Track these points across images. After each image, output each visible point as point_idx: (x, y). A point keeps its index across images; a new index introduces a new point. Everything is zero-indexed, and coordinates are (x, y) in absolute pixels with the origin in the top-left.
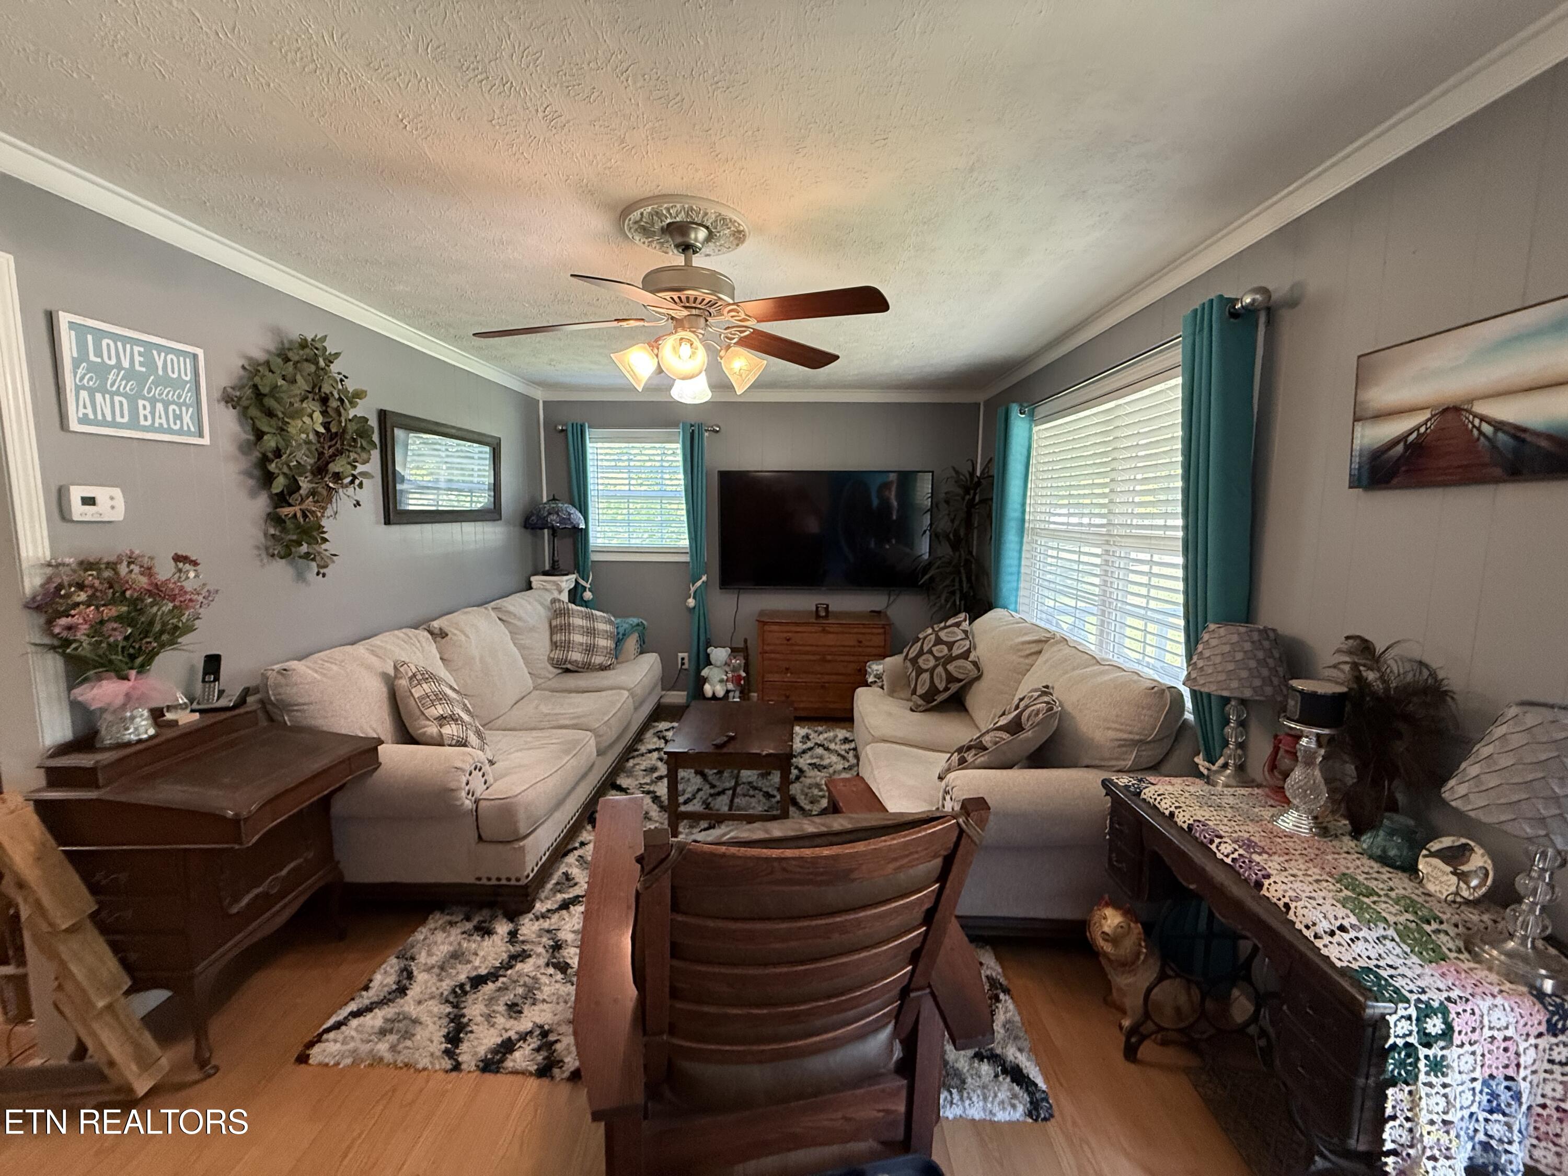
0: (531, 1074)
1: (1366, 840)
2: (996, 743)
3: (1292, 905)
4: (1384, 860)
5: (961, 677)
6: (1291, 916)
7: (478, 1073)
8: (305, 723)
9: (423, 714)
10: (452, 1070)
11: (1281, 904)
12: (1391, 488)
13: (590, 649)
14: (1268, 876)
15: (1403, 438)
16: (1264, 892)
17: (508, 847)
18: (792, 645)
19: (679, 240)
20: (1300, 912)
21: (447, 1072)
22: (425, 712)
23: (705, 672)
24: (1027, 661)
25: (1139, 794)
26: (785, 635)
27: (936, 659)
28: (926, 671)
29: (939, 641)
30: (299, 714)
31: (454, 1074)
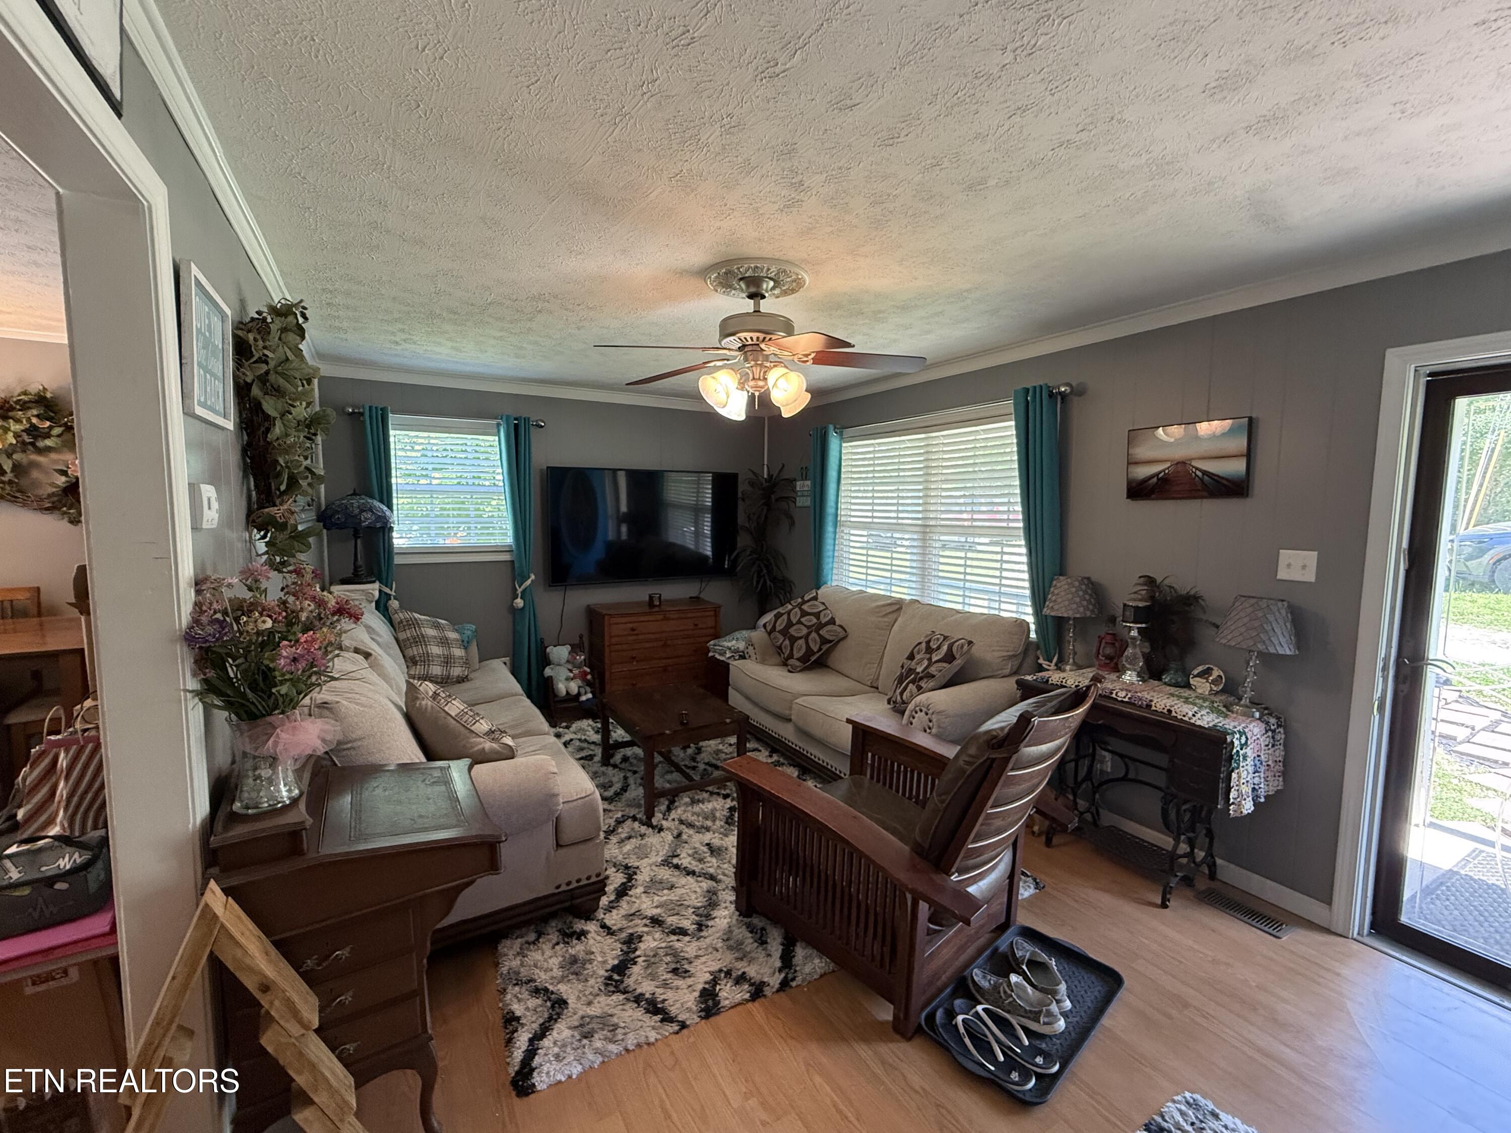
1: (1166, 678)
2: (940, 671)
3: (1172, 709)
4: (1177, 685)
5: (831, 638)
6: (1174, 714)
7: (703, 1021)
9: (472, 731)
10: (680, 1030)
11: (1165, 711)
12: (1153, 499)
13: (448, 661)
14: (1151, 701)
15: (1157, 474)
16: (1153, 708)
17: (590, 844)
18: (637, 635)
19: (753, 290)
20: (1178, 711)
21: (677, 1033)
22: (472, 728)
23: (548, 672)
24: (886, 619)
25: (1048, 681)
26: (631, 625)
27: (808, 627)
28: (800, 638)
29: (804, 614)
31: (685, 1031)
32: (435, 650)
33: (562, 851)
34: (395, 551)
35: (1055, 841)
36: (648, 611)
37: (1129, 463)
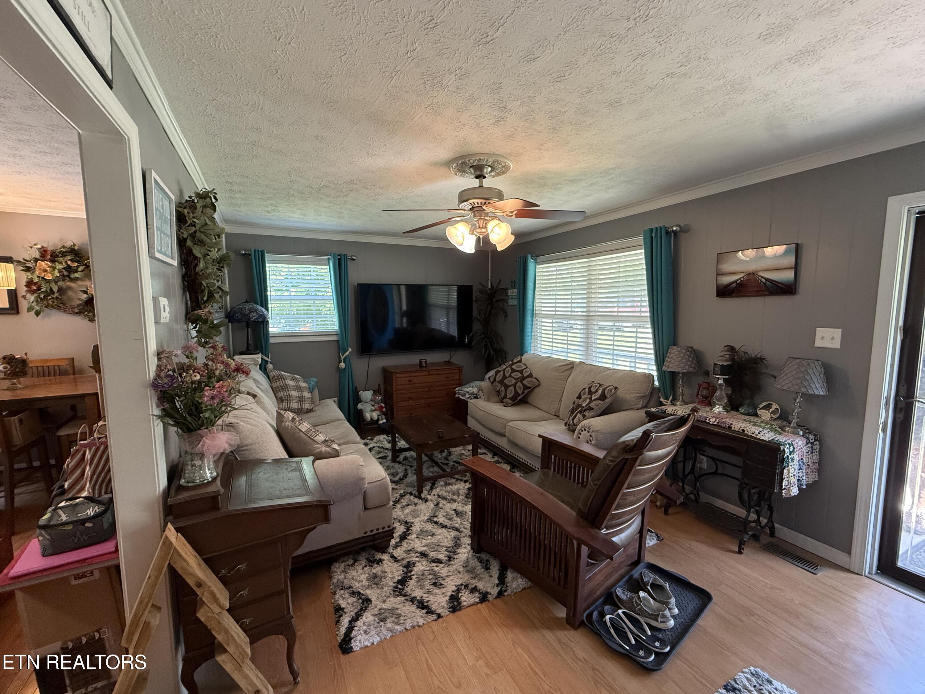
0: (478, 603)
1: (742, 410)
2: (597, 406)
3: (745, 429)
4: (748, 414)
5: (530, 386)
6: (746, 432)
7: (451, 614)
8: (251, 457)
9: (314, 441)
10: (438, 618)
11: (740, 430)
12: (733, 297)
13: (301, 400)
14: (732, 424)
15: (736, 281)
16: (733, 429)
17: (384, 508)
18: (413, 384)
19: (478, 173)
20: (749, 430)
21: (436, 620)
22: (315, 439)
23: (360, 406)
24: (564, 374)
25: (665, 412)
26: (408, 379)
27: (515, 379)
28: (511, 386)
29: (513, 371)
30: (247, 452)
31: (440, 620)
32: (294, 393)
33: (367, 512)
34: (270, 335)
35: (670, 511)
36: (419, 369)
37: (717, 275)
